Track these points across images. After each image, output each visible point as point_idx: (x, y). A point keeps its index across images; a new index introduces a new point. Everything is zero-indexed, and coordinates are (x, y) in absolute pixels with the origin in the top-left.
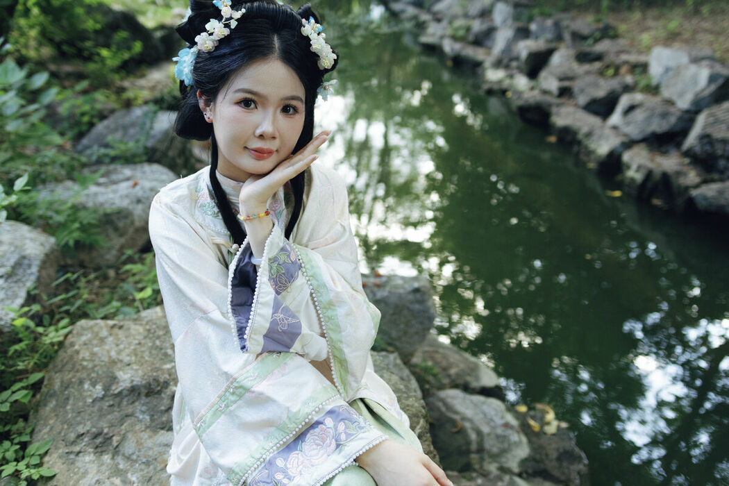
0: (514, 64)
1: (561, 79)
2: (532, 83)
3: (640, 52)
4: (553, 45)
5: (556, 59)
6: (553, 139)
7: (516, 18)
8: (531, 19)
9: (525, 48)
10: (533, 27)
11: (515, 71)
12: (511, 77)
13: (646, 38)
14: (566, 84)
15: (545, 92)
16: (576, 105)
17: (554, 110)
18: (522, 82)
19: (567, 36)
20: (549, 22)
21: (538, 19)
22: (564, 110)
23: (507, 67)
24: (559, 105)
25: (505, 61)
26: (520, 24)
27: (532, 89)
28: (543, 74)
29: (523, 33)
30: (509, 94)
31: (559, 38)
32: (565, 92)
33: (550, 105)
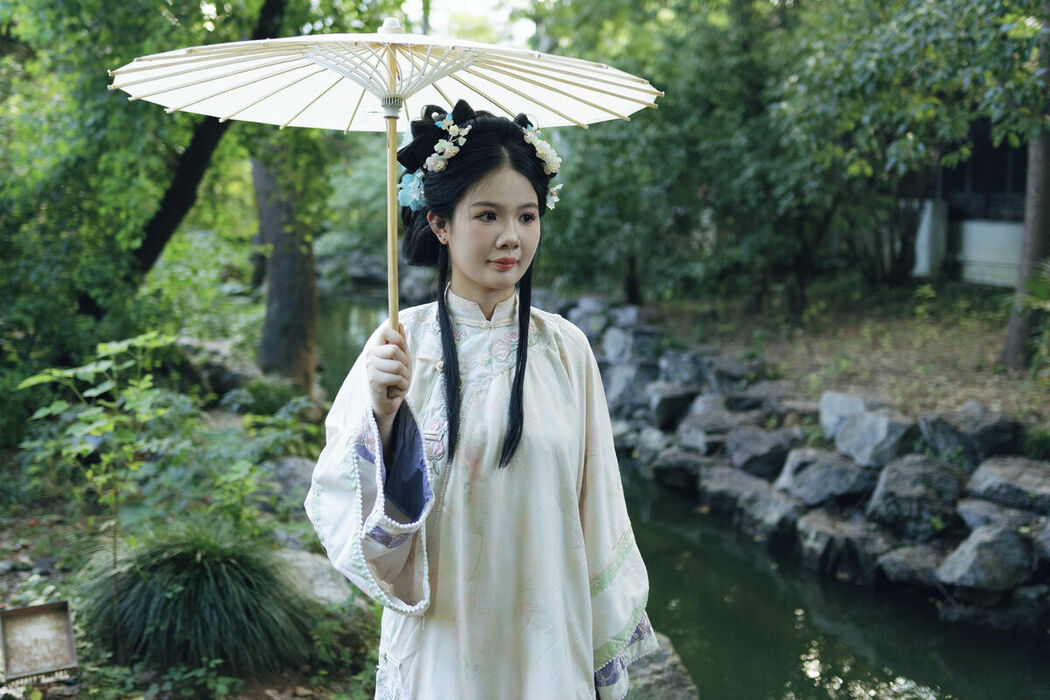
0: (639, 413)
1: (709, 433)
2: (669, 438)
3: (808, 398)
4: (692, 388)
5: (699, 406)
6: (705, 509)
7: (638, 350)
8: (659, 353)
9: (655, 393)
10: (664, 363)
11: (642, 423)
12: (638, 431)
13: (814, 378)
14: (716, 438)
15: (688, 449)
16: (732, 465)
17: (703, 471)
18: (653, 438)
19: (711, 377)
20: (685, 357)
21: (670, 353)
22: (717, 471)
23: (629, 417)
24: (710, 466)
25: (626, 410)
26: (643, 359)
27: (669, 446)
28: (683, 426)
29: (650, 371)
30: (636, 454)
31: (700, 378)
32: (715, 449)
33: (697, 466)
